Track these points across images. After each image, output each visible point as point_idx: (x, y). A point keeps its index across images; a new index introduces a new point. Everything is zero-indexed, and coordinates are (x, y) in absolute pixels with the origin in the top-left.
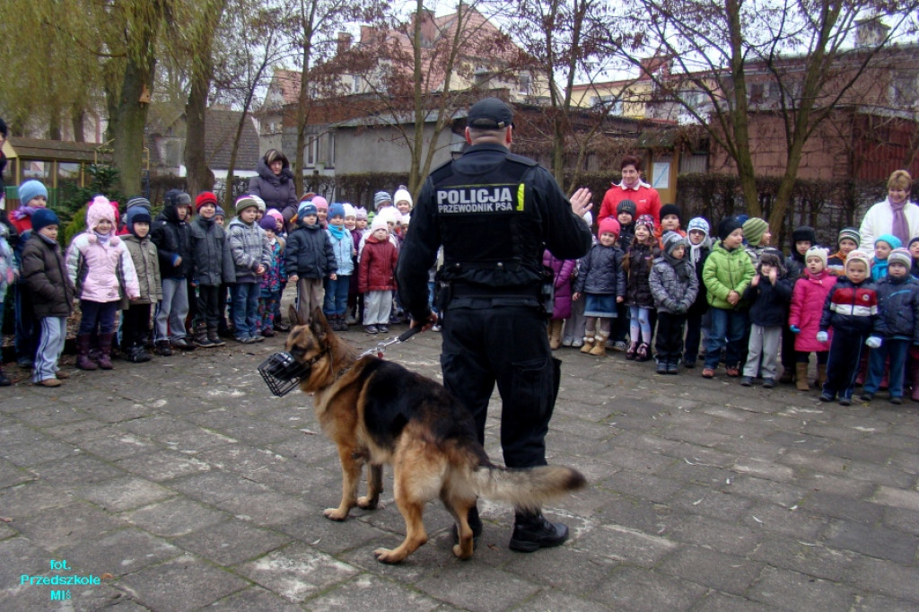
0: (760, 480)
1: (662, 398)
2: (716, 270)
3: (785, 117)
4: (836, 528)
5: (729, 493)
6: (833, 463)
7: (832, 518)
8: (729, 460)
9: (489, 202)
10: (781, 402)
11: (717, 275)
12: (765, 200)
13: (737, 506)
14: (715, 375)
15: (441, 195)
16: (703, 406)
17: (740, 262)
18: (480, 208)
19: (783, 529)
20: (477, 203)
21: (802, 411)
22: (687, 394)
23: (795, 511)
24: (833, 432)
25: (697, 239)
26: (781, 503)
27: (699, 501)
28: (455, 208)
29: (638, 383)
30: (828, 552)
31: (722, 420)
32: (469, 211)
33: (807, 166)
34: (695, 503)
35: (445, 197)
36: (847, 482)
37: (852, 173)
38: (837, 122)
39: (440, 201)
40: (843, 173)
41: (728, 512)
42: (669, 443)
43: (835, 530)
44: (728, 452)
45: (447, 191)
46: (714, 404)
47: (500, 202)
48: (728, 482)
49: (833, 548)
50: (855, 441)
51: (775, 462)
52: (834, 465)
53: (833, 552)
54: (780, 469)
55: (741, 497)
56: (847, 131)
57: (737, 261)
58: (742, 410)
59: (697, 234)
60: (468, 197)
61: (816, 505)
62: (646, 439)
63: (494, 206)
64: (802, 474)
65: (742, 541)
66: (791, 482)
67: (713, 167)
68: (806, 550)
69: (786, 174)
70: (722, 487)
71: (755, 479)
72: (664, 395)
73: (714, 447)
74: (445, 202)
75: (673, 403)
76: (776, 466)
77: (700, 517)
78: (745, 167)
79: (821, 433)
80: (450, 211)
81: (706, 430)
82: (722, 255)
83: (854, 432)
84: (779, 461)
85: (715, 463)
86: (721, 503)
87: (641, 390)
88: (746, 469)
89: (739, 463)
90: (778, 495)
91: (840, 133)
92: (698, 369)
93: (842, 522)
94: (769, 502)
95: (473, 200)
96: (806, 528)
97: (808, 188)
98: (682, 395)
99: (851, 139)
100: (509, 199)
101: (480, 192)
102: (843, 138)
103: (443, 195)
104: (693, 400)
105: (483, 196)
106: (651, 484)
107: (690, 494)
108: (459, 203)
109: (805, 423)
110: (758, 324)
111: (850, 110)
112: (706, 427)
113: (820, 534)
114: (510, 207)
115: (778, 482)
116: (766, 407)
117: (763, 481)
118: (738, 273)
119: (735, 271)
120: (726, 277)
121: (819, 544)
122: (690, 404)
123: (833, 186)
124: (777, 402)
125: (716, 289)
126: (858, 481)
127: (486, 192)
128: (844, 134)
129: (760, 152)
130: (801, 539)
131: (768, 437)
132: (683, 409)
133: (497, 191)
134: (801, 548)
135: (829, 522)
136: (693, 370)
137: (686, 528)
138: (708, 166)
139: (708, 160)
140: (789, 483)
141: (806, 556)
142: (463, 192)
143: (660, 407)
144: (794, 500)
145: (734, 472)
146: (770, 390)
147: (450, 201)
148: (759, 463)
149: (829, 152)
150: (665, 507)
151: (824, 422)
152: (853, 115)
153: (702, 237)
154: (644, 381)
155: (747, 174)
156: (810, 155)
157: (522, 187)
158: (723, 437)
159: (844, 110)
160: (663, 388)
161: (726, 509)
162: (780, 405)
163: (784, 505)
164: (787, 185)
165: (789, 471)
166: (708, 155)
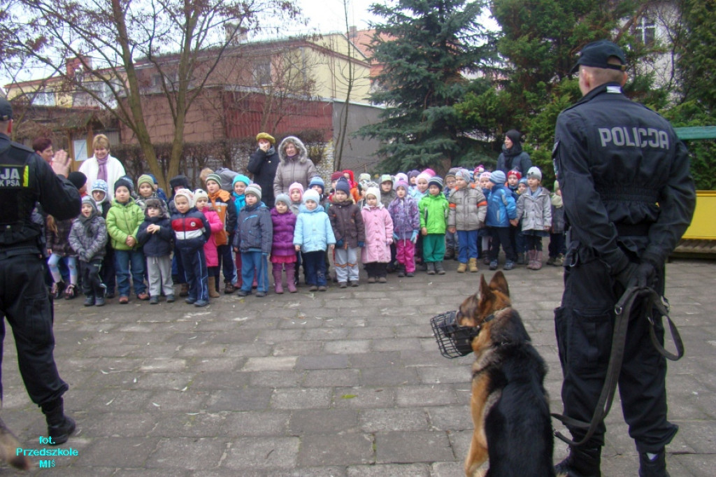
0: (160, 374)
1: (86, 326)
2: (115, 220)
3: (168, 97)
4: (215, 397)
5: (135, 390)
6: (216, 349)
7: (212, 390)
8: (137, 364)
10: (180, 311)
11: (116, 224)
12: (165, 161)
13: (141, 398)
14: (129, 300)
16: (119, 326)
17: (133, 212)
19: (176, 407)
21: (195, 315)
22: (107, 319)
23: (186, 392)
24: (219, 326)
25: (99, 197)
26: (175, 388)
27: (111, 402)
29: (67, 318)
30: (209, 416)
31: (133, 334)
33: (194, 132)
34: (108, 404)
36: (226, 361)
37: (227, 135)
38: (211, 98)
40: (220, 135)
41: (134, 404)
42: (90, 361)
43: (214, 399)
44: (137, 358)
46: (128, 323)
47: (10, 179)
48: (135, 381)
49: (212, 412)
50: (233, 329)
51: (173, 358)
52: (218, 350)
53: (213, 415)
54: (177, 362)
55: (144, 390)
56: (218, 104)
57: (130, 212)
58: (151, 323)
59: (98, 194)
61: (202, 383)
62: (72, 362)
63: (5, 183)
64: (193, 362)
65: (143, 424)
66: (183, 370)
67: (125, 140)
68: (192, 419)
69: (175, 140)
70: (131, 387)
71: (157, 374)
72: (88, 323)
73: (125, 356)
75: (95, 328)
76: (174, 360)
77: (111, 414)
78: (144, 137)
79: (209, 329)
81: (121, 345)
82: (118, 209)
83: (232, 323)
84: (176, 356)
85: (126, 368)
86: (129, 398)
87: (70, 323)
88: (151, 367)
89: (145, 364)
90: (174, 382)
91: (214, 106)
92: (117, 298)
93: (220, 391)
94: (166, 389)
96: (193, 402)
97: (195, 148)
98: (103, 321)
99: (222, 110)
100: (18, 177)
102: (216, 109)
104: (112, 323)
106: (72, 396)
107: (105, 397)
109: (197, 323)
110: (152, 256)
111: (219, 89)
112: (121, 342)
113: (203, 405)
114: (18, 184)
115: (174, 372)
116: (168, 317)
117: (163, 374)
118: (132, 221)
119: (129, 219)
120: (123, 225)
121: (202, 412)
122: (109, 326)
123: (213, 145)
124: (177, 312)
125: (116, 235)
126: (233, 358)
128: (216, 107)
129: (158, 126)
130: (190, 411)
131: (168, 340)
132: (103, 332)
133: (8, 171)
134: (189, 419)
135: (210, 393)
136: (113, 299)
137: (99, 425)
138: (121, 139)
139: (120, 135)
140: (183, 371)
141: (192, 424)
143: (85, 334)
144: (185, 383)
145: (141, 372)
146: (172, 304)
148: (160, 361)
149: (208, 120)
150: (83, 412)
151: (211, 320)
152: (220, 93)
153: (102, 196)
154: (73, 315)
155: (146, 142)
156: (195, 124)
157: (27, 169)
158: (134, 347)
159: (214, 89)
160: (88, 318)
161: (132, 402)
162: (179, 314)
163: (177, 389)
164: (177, 148)
165: (183, 362)
166: (119, 131)
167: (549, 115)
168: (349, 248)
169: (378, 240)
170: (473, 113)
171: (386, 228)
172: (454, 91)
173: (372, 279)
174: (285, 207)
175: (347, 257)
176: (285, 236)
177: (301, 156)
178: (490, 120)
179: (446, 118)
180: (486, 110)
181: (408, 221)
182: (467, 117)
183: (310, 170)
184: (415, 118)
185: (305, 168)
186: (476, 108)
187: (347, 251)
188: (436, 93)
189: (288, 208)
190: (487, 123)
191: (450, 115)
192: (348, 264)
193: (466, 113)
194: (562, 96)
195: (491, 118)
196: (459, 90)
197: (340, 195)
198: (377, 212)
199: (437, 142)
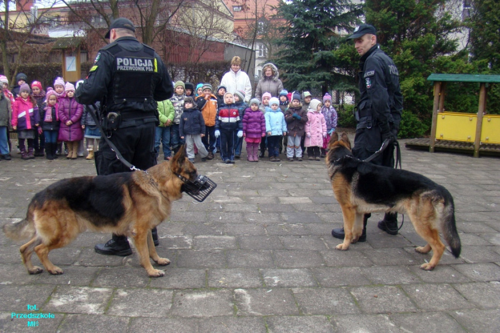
4: (284, 216)
9: (143, 66)
15: (119, 61)
18: (139, 69)
20: (138, 66)
27: (221, 218)
28: (127, 68)
32: (134, 70)
35: (121, 61)
37: (166, 59)
39: (118, 64)
41: (237, 220)
45: (123, 58)
47: (147, 66)
60: (133, 62)
63: (145, 68)
70: (222, 210)
74: (122, 64)
77: (228, 224)
80: (124, 69)
93: (283, 213)
95: (136, 65)
99: (164, 43)
100: (152, 66)
101: (139, 60)
103: (120, 60)
105: (140, 63)
107: (213, 216)
108: (129, 65)
114: (152, 70)
119: (166, 108)
127: (141, 61)
133: (146, 61)
135: (279, 214)
137: (229, 230)
142: (131, 60)
147: (124, 63)
152: (165, 30)
157: (156, 61)
161: (235, 218)
166: (87, 53)
167: (397, 62)
168: (297, 136)
169: (318, 132)
170: (347, 57)
171: (322, 126)
172: (330, 42)
173: (311, 158)
174: (256, 107)
175: (294, 141)
176: (256, 125)
177: (275, 76)
178: (356, 62)
179: (328, 59)
180: (354, 55)
181: (330, 123)
182: (342, 59)
183: (279, 87)
184: (304, 58)
185: (277, 84)
186: (349, 54)
187: (295, 138)
188: (319, 41)
189: (258, 108)
190: (354, 63)
191: (330, 57)
192: (294, 146)
193: (342, 56)
194: (406, 50)
195: (357, 61)
196: (334, 41)
197: (296, 103)
198: (318, 115)
199: (321, 74)
